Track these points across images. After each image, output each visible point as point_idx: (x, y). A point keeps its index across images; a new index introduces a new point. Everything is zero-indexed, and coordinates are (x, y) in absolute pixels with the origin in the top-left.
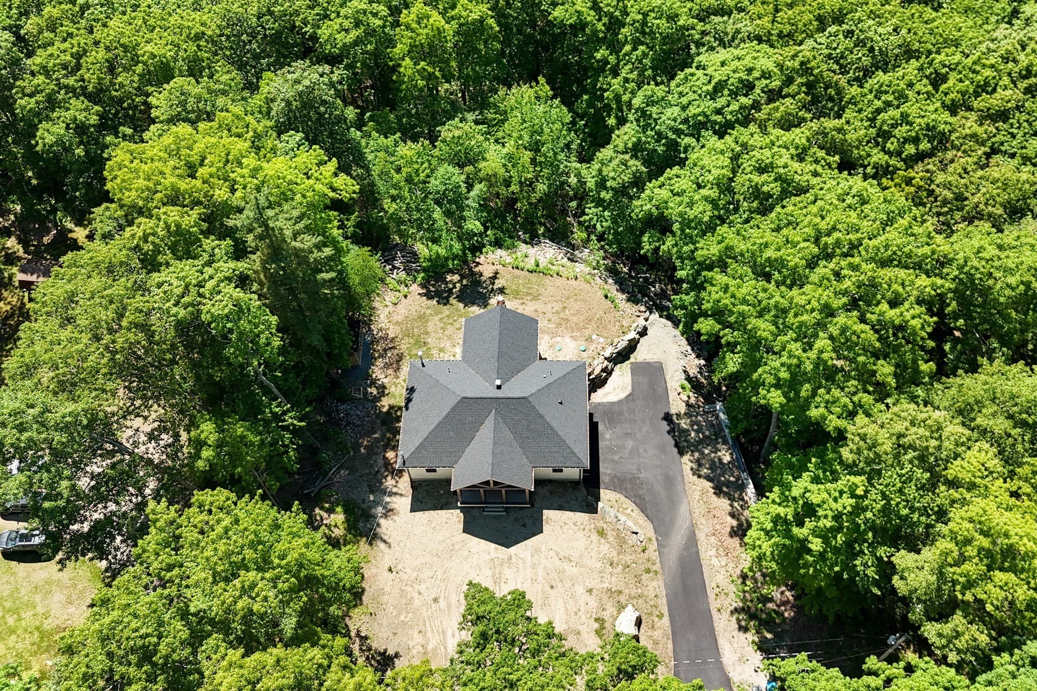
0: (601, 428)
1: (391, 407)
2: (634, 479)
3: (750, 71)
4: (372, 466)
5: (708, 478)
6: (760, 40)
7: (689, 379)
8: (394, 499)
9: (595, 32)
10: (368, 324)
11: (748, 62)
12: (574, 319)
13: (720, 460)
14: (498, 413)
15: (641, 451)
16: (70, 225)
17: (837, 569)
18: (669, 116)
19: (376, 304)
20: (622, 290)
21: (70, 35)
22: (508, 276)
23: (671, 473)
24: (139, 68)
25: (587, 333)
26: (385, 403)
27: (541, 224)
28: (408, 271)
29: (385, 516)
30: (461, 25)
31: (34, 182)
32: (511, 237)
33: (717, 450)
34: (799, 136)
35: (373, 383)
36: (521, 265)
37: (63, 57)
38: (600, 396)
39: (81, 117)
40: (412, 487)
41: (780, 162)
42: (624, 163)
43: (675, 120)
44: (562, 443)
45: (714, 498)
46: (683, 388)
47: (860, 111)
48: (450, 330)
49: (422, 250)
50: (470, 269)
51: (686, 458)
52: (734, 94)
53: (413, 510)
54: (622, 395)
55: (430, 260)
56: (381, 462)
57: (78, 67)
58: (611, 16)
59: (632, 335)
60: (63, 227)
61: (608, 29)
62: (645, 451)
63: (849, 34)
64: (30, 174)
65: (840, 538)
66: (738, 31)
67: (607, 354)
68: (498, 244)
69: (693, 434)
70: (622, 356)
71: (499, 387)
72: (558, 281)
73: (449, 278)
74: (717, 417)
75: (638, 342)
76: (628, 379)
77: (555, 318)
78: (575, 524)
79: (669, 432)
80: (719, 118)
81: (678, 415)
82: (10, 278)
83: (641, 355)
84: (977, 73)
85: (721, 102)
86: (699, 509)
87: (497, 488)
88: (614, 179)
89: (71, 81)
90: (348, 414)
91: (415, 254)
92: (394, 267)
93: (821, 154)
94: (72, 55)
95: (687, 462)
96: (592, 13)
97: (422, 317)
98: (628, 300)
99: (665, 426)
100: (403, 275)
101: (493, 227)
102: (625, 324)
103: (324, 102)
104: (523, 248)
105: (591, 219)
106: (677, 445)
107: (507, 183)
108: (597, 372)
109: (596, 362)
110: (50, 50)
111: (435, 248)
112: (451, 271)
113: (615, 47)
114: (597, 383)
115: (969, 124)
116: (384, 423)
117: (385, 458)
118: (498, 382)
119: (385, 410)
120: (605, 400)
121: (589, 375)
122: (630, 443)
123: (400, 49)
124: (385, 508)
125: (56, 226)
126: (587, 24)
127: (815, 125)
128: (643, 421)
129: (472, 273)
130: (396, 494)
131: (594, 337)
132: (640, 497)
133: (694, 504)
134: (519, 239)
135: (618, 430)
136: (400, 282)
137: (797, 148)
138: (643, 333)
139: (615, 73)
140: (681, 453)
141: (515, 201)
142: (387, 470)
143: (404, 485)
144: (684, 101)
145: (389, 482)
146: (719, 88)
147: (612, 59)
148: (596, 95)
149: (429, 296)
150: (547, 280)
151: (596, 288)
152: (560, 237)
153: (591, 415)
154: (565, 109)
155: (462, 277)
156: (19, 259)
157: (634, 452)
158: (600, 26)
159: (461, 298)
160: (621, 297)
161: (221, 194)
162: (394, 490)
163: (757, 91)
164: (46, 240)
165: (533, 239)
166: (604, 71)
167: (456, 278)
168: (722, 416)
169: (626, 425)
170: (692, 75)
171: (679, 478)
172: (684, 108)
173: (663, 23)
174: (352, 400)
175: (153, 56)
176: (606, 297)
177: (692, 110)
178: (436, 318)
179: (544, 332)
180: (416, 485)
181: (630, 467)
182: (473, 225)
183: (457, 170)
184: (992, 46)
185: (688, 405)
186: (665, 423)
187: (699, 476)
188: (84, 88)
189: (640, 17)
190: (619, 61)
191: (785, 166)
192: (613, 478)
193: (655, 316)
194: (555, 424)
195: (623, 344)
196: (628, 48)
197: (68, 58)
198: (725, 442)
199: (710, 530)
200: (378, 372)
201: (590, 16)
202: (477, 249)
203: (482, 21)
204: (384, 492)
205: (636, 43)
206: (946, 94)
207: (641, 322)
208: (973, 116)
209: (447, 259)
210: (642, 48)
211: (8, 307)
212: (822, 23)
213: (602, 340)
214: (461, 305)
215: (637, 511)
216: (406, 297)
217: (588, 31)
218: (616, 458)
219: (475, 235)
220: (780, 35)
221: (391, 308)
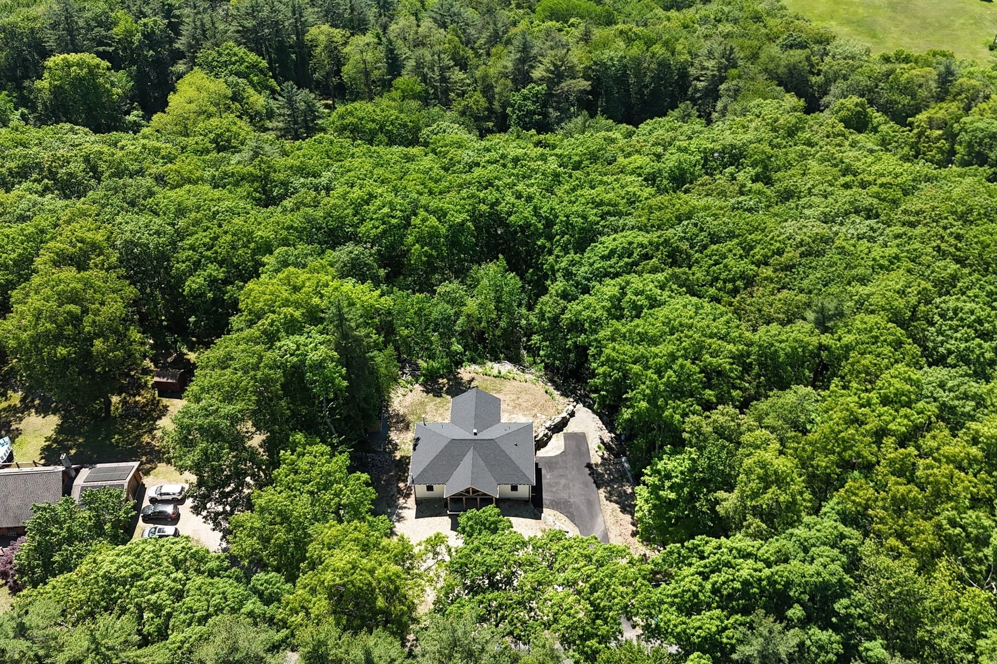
0: (543, 472)
1: (402, 457)
2: (566, 502)
3: (630, 243)
4: (389, 492)
5: (616, 502)
6: (640, 229)
7: (603, 442)
8: (404, 511)
9: (537, 229)
10: (387, 407)
11: (629, 239)
12: (525, 404)
13: (625, 491)
14: (475, 449)
15: (571, 485)
16: (185, 351)
17: (686, 513)
18: (583, 271)
19: (392, 395)
20: (557, 389)
21: (208, 228)
22: (480, 379)
23: (591, 499)
24: (252, 245)
25: (534, 412)
26: (398, 455)
27: (501, 353)
28: (413, 375)
29: (398, 521)
30: (451, 226)
31: (165, 323)
32: (481, 358)
33: (623, 486)
34: (660, 276)
35: (390, 442)
36: (489, 373)
37: (204, 239)
38: (542, 453)
39: (215, 273)
40: (416, 504)
41: (648, 288)
42: (556, 302)
43: (586, 273)
44: (517, 468)
45: (621, 514)
46: (599, 448)
47: (701, 267)
48: (441, 411)
49: (422, 363)
50: (455, 376)
51: (601, 491)
52: (621, 257)
53: (417, 517)
54: (558, 452)
55: (427, 369)
56: (395, 489)
57: (213, 246)
58: (546, 218)
59: (564, 414)
60: (181, 352)
61: (545, 228)
62: (574, 485)
63: (696, 225)
64: (163, 318)
65: (686, 490)
66: (625, 225)
67: (547, 425)
68: (473, 361)
69: (606, 476)
70: (558, 428)
71: (475, 434)
72: (514, 383)
73: (441, 381)
74: (623, 466)
75: (569, 420)
76: (562, 443)
77: (512, 404)
78: (526, 525)
79: (590, 475)
80: (612, 270)
81: (596, 465)
82: (146, 383)
83: (571, 428)
84: (772, 244)
85: (613, 261)
86: (610, 520)
87: (474, 496)
88: (549, 312)
89: (209, 253)
90: (373, 459)
91: (417, 366)
92: (404, 373)
93: (674, 287)
94: (210, 239)
95: (602, 493)
96: (534, 218)
97: (422, 403)
98: (562, 395)
99: (587, 471)
100: (410, 378)
101: (470, 350)
102: (560, 408)
103: (366, 264)
104: (489, 364)
105: (536, 343)
106: (595, 482)
107: (480, 320)
108: (541, 436)
109: (540, 430)
110: (196, 236)
111: (431, 362)
112: (442, 377)
113: (550, 238)
114: (541, 444)
115: (768, 272)
116: (397, 466)
117: (398, 487)
118: (475, 431)
119: (397, 458)
120: (546, 455)
121: (535, 437)
122: (563, 481)
123: (410, 239)
124: (397, 516)
125: (176, 351)
126: (531, 225)
127: (670, 271)
128: (572, 467)
129: (456, 378)
130: (405, 508)
131: (538, 415)
132: (569, 512)
133: (607, 517)
134: (487, 359)
135: (555, 473)
136: (407, 382)
137: (659, 282)
138: (572, 414)
139: (550, 253)
140: (598, 487)
141: (484, 333)
142: (399, 493)
143: (411, 502)
144: (591, 261)
145: (401, 501)
146: (612, 252)
147: (548, 245)
148: (538, 268)
149: (428, 392)
150: (506, 382)
151: (540, 387)
152: (516, 360)
153: (537, 464)
154: (518, 278)
155: (449, 380)
156: (152, 371)
157: (566, 487)
158: (540, 225)
159: (448, 392)
160: (556, 394)
161: (316, 300)
162: (405, 505)
163: (635, 255)
164: (169, 360)
165: (497, 360)
166: (543, 252)
167: (445, 381)
168: (626, 465)
169: (560, 470)
170: (596, 246)
171: (597, 502)
172: (591, 265)
173: (580, 220)
174: (375, 452)
175: (262, 237)
176: (546, 392)
177: (596, 266)
178: (432, 404)
179: (505, 411)
180: (418, 502)
181: (564, 495)
182: (457, 347)
183: (450, 307)
184: (783, 231)
185: (602, 457)
186: (587, 469)
187: (611, 501)
188: (215, 258)
189: (565, 219)
190: (552, 245)
191: (651, 290)
192: (552, 501)
193: (580, 405)
194: (513, 457)
195: (558, 419)
196: (558, 237)
197: (208, 240)
198: (628, 481)
199: (618, 533)
200: (394, 436)
201: (534, 220)
202: (459, 364)
203: (462, 224)
204: (396, 507)
205: (563, 234)
206: (753, 257)
207: (571, 407)
208: (771, 269)
209: (439, 368)
210: (566, 236)
211: (145, 400)
212: (679, 219)
213: (544, 417)
214: (449, 397)
215: (568, 521)
216: (411, 391)
217: (532, 228)
218: (554, 490)
219: (458, 353)
220: (653, 226)
221: (401, 398)
